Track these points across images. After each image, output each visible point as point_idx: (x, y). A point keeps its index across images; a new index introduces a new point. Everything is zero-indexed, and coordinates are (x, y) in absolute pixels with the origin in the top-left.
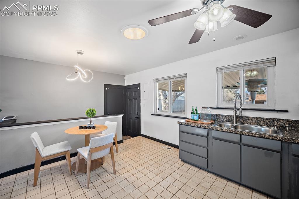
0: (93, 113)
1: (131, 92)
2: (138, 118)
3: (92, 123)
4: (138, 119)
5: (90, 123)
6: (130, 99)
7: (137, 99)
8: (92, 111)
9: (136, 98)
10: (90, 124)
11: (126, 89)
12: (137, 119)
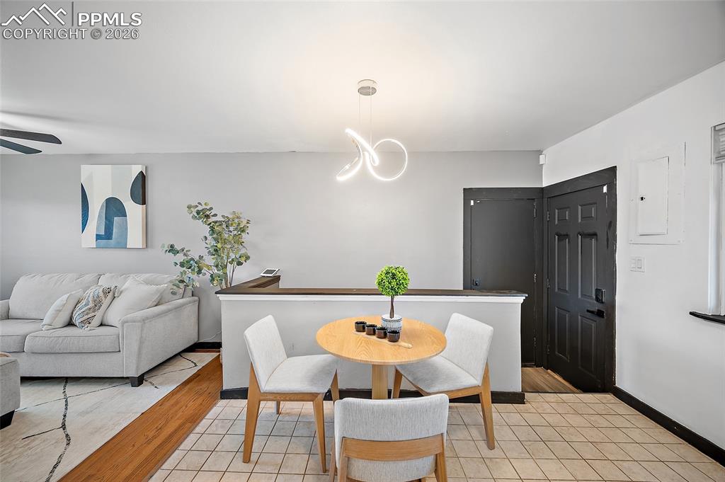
0: (394, 283)
1: (568, 207)
2: (600, 314)
3: (396, 317)
4: (602, 321)
5: (387, 316)
6: (562, 237)
7: (595, 235)
8: (394, 276)
9: (591, 231)
10: (386, 321)
11: (545, 200)
12: (597, 318)
